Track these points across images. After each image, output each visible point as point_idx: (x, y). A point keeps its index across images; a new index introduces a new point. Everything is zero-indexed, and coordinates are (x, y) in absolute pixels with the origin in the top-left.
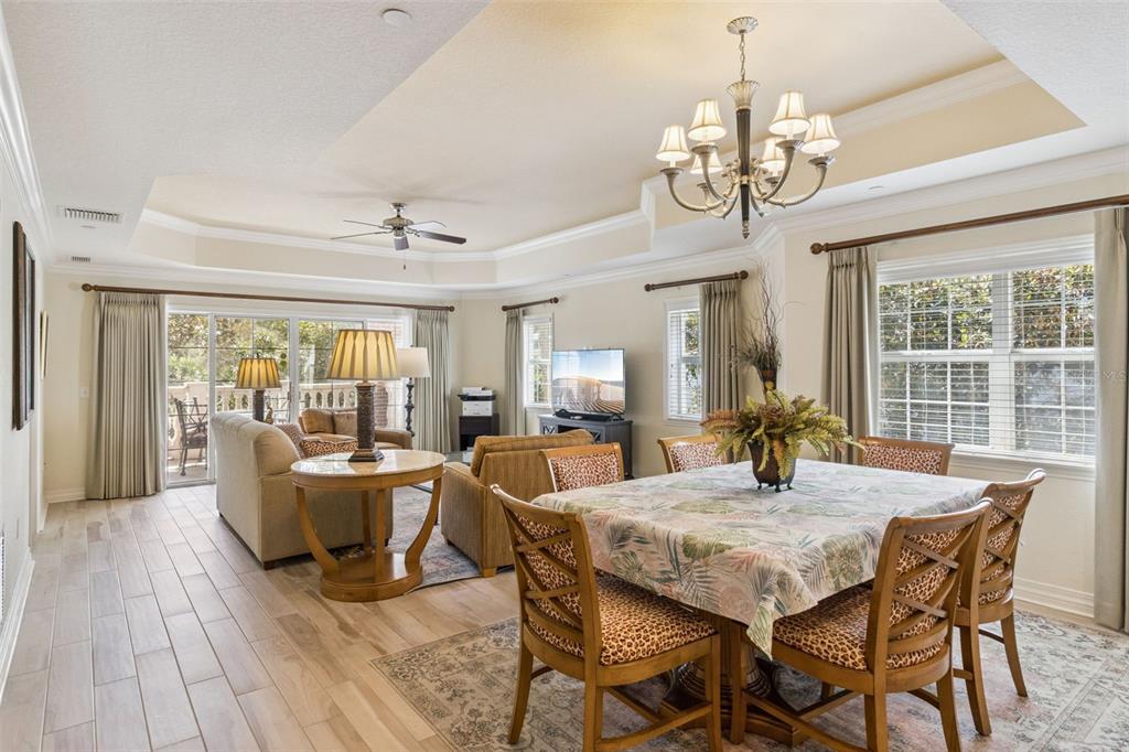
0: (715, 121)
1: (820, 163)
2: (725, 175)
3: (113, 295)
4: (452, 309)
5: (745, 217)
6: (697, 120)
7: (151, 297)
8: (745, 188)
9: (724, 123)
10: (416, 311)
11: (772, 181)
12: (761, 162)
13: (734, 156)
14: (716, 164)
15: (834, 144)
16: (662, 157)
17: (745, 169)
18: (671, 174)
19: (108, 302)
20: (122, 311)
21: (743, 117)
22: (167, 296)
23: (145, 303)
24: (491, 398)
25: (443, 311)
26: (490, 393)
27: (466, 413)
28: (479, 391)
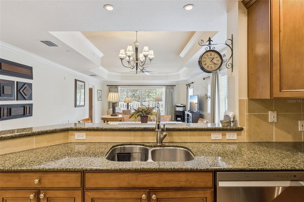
0: (131, 50)
1: (151, 60)
2: (133, 60)
3: (111, 87)
4: (175, 86)
5: (137, 70)
6: (128, 50)
7: (116, 87)
8: (137, 64)
9: (133, 51)
10: (166, 86)
11: (142, 62)
12: (140, 58)
13: (135, 57)
14: (131, 58)
15: (153, 56)
16: (120, 55)
17: (137, 60)
18: (122, 59)
19: (110, 88)
20: (112, 89)
21: (137, 49)
22: (119, 86)
23: (116, 88)
24: (183, 107)
25: (172, 86)
26: (182, 105)
27: (177, 110)
28: (179, 105)
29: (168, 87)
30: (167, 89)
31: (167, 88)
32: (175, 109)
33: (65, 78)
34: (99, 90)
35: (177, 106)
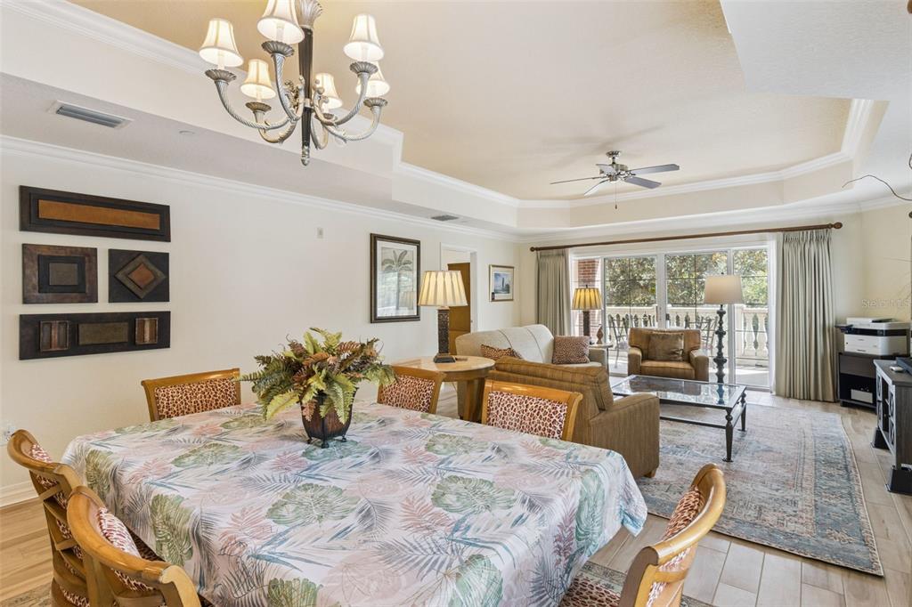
3: (543, 252)
4: (839, 226)
7: (559, 251)
10: (781, 234)
17: (307, 92)
19: (541, 256)
20: (548, 261)
22: (570, 249)
23: (559, 255)
24: (888, 333)
25: (822, 230)
26: (883, 327)
27: (848, 348)
28: (866, 323)
29: (792, 234)
30: (787, 247)
31: (786, 240)
32: (839, 343)
33: (321, 233)
34: (494, 266)
35: (851, 330)
